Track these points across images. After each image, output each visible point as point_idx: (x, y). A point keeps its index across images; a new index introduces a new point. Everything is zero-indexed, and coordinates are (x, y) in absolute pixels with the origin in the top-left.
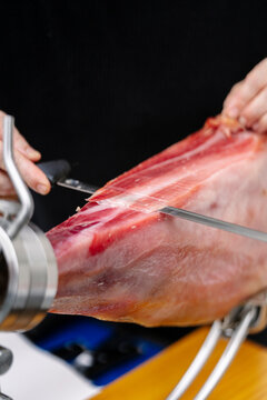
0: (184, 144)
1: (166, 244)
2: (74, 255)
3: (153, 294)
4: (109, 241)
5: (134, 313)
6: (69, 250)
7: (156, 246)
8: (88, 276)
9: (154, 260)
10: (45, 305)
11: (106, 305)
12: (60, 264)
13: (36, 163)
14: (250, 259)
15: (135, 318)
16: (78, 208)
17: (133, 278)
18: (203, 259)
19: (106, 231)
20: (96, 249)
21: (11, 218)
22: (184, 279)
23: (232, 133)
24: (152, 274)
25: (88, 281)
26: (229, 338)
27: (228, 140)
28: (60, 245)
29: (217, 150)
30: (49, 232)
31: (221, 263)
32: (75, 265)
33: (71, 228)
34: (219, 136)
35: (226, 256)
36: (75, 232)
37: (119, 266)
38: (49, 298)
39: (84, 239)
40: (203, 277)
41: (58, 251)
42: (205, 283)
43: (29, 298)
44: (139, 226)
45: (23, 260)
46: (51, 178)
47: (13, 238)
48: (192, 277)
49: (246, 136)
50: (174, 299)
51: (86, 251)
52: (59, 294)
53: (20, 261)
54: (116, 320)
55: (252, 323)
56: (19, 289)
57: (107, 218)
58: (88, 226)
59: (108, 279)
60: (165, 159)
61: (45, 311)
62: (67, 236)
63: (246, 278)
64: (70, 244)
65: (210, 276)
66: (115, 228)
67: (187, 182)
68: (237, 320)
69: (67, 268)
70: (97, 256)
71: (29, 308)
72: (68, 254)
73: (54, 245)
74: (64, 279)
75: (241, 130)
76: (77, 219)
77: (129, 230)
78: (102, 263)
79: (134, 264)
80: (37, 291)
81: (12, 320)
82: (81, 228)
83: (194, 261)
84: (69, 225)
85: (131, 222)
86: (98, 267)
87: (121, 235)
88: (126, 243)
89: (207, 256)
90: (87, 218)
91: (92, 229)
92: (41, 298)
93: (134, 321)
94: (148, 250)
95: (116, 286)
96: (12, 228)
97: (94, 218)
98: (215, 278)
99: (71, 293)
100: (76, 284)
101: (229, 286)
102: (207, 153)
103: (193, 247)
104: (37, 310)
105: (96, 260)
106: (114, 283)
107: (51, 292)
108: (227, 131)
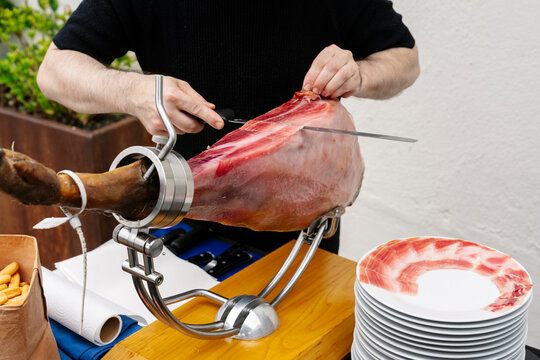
0: (280, 108)
2: (205, 176)
3: (260, 206)
4: (230, 167)
5: (247, 220)
6: (202, 172)
8: (215, 191)
10: (184, 209)
11: (228, 213)
12: (196, 182)
14: (324, 185)
15: (248, 223)
17: (246, 194)
18: (294, 184)
19: (227, 160)
20: (221, 172)
21: (161, 146)
23: (312, 101)
25: (215, 195)
26: (311, 241)
27: (310, 105)
28: (196, 169)
29: (302, 111)
31: (306, 187)
32: (206, 183)
33: (203, 158)
34: (303, 103)
35: (309, 182)
36: (206, 161)
37: (237, 184)
38: (187, 204)
39: (212, 165)
40: (293, 196)
41: (195, 173)
42: (295, 201)
43: (173, 203)
44: (250, 158)
45: (170, 177)
47: (162, 160)
48: (287, 197)
49: (321, 102)
50: (274, 212)
51: (214, 174)
52: (194, 204)
53: (167, 178)
54: (235, 225)
55: (325, 231)
56: (167, 197)
57: (229, 152)
58: (215, 157)
59: (229, 194)
60: (268, 117)
61: (185, 213)
62: (200, 163)
63: (322, 200)
64: (203, 169)
65: (299, 197)
66: (234, 158)
68: (316, 230)
69: (200, 185)
70: (221, 177)
71: (174, 210)
72: (202, 175)
73: (192, 168)
74: (198, 192)
75: (318, 99)
76: (207, 153)
77: (244, 160)
78: (224, 183)
79: (247, 184)
80: (179, 198)
81: (161, 218)
82: (211, 158)
83: (288, 184)
84: (202, 156)
85: (245, 155)
86: (222, 186)
87: (238, 163)
88: (243, 167)
89: (296, 182)
90: (215, 152)
91: (218, 159)
92: (183, 204)
93: (247, 227)
94: (256, 175)
96: (162, 152)
98: (302, 198)
99: (203, 203)
100: (207, 196)
101: (311, 204)
102: (295, 113)
103: (287, 175)
104: (179, 213)
105: (221, 180)
106: (233, 197)
107: (189, 200)
108: (309, 99)
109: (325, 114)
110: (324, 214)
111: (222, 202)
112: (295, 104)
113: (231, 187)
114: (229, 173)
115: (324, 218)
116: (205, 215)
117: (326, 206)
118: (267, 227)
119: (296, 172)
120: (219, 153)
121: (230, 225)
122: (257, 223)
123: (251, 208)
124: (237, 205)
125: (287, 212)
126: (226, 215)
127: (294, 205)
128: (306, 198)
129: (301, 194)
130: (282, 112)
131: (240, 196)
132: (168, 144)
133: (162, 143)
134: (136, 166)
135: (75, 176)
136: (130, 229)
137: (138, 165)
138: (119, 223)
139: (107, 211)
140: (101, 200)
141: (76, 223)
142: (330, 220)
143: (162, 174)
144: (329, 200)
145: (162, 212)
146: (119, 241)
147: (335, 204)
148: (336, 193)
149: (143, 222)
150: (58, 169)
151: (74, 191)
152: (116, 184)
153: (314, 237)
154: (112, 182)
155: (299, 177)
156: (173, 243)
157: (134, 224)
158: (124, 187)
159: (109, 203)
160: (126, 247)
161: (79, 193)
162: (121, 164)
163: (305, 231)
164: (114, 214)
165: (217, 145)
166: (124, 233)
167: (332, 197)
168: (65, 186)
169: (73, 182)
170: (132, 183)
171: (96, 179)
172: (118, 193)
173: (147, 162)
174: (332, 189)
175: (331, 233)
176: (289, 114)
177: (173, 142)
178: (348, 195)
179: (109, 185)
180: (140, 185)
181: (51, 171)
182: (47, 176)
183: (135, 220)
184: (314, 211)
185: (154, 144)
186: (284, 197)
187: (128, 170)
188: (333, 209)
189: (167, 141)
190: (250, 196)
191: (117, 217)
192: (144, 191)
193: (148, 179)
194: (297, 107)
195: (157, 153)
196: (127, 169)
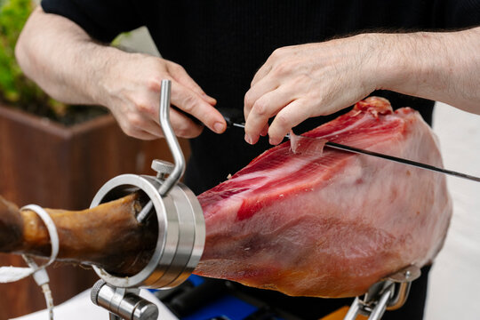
1: (311, 214)
2: (222, 219)
3: (297, 263)
4: (258, 207)
5: (278, 281)
6: (219, 212)
7: (303, 215)
8: (235, 239)
9: (299, 229)
10: (191, 264)
11: (251, 270)
12: (208, 226)
14: (391, 236)
16: (230, 176)
17: (279, 245)
18: (347, 233)
19: (254, 197)
20: (245, 213)
21: (164, 176)
22: (327, 251)
23: (379, 114)
24: (297, 243)
25: (234, 245)
26: (369, 313)
27: (376, 121)
28: (210, 208)
29: (365, 130)
30: (200, 196)
31: (364, 238)
32: (222, 228)
33: (221, 193)
34: (366, 118)
36: (225, 197)
37: (266, 231)
38: (196, 257)
39: (233, 204)
40: (346, 250)
41: (207, 214)
42: (348, 257)
43: (176, 255)
44: (286, 195)
45: (173, 218)
47: (163, 196)
48: (335, 250)
49: (393, 118)
50: (317, 271)
51: (234, 216)
53: (168, 220)
54: (260, 287)
55: (390, 300)
56: (167, 246)
57: (257, 186)
58: (238, 192)
59: (255, 244)
61: (192, 269)
62: (217, 200)
63: (387, 256)
64: (219, 208)
65: (353, 250)
66: (263, 195)
68: (377, 297)
69: (215, 231)
70: (245, 221)
71: (177, 265)
72: (217, 217)
73: (204, 207)
74: (211, 241)
75: (388, 113)
76: (227, 185)
77: (277, 198)
78: (249, 228)
79: (280, 232)
80: (184, 249)
81: (158, 276)
82: (231, 193)
83: (339, 233)
84: (219, 190)
85: (279, 191)
86: (246, 232)
87: (269, 202)
88: (274, 210)
89: (351, 230)
90: (237, 185)
91: (242, 195)
92: (189, 257)
93: (278, 290)
94: (294, 219)
95: (261, 253)
96: (164, 186)
97: (243, 185)
98: (357, 253)
99: (218, 255)
100: (224, 246)
101: (370, 262)
103: (337, 220)
104: (183, 269)
105: (244, 225)
106: (260, 248)
107: (198, 252)
108: (375, 112)
110: (389, 275)
111: (244, 255)
112: (356, 118)
113: (257, 235)
114: (256, 216)
115: (390, 281)
117: (392, 265)
118: (308, 291)
119: (351, 217)
120: (243, 186)
121: (254, 286)
122: (292, 285)
123: (285, 264)
124: (264, 259)
125: (336, 271)
126: (248, 273)
127: (345, 262)
128: (365, 253)
129: (356, 247)
130: (337, 129)
131: (269, 248)
132: (173, 175)
133: (165, 171)
134: (127, 203)
135: (44, 214)
136: (114, 288)
137: (130, 201)
138: (99, 278)
139: (86, 263)
140: (77, 248)
141: (42, 278)
142: (397, 286)
143: (162, 214)
144: (397, 256)
145: (160, 268)
146: (98, 301)
147: (406, 262)
148: (408, 246)
149: (133, 281)
150: (22, 203)
151: (42, 235)
152: (99, 227)
153: (373, 306)
154: (94, 224)
155: (355, 224)
157: (120, 282)
158: (109, 231)
159: (88, 252)
160: (107, 313)
161: (48, 238)
162: (106, 199)
163: (362, 298)
164: (95, 267)
165: (242, 174)
166: (106, 293)
167: (401, 253)
168: (31, 229)
169: (41, 223)
170: (121, 225)
171: (72, 218)
172: (101, 238)
173: (143, 198)
174: (402, 241)
175: (400, 301)
176: (346, 133)
177: (180, 173)
178: (426, 250)
179: (90, 228)
180: (131, 229)
181: (12, 207)
182: (8, 214)
183: (122, 275)
184: (374, 271)
185: (154, 173)
188: (403, 269)
189: (172, 169)
190: (285, 247)
191: (98, 271)
192: (137, 237)
193: (144, 221)
194: (358, 123)
195: (158, 186)
196: (115, 207)
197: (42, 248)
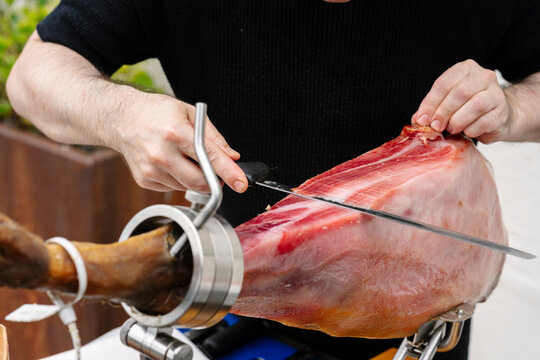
1: (357, 249)
2: (261, 253)
3: (341, 301)
4: (299, 241)
5: (321, 320)
6: (257, 246)
7: (347, 250)
8: (274, 275)
9: (344, 264)
10: (228, 302)
11: (292, 309)
12: (247, 261)
13: (236, 161)
14: (442, 272)
15: (322, 326)
16: (269, 207)
17: (322, 282)
18: (395, 268)
19: (296, 230)
20: (285, 248)
21: (199, 207)
22: (374, 288)
24: (342, 279)
25: (274, 281)
26: (419, 355)
27: (425, 148)
28: (248, 241)
29: (413, 157)
30: (237, 229)
31: (413, 274)
32: (262, 263)
33: (260, 225)
34: (415, 143)
35: (419, 266)
36: (263, 229)
37: (308, 267)
38: (233, 295)
39: (272, 237)
40: (394, 287)
41: (245, 247)
42: (396, 294)
43: (212, 293)
44: (330, 227)
45: (209, 253)
46: (250, 177)
47: (199, 228)
48: (383, 287)
49: (444, 144)
50: (363, 309)
51: (274, 250)
52: (242, 294)
53: (205, 254)
54: (302, 327)
55: (442, 341)
56: (203, 283)
58: (278, 224)
59: (296, 280)
61: (228, 308)
62: (255, 232)
63: (438, 293)
64: (258, 241)
65: (402, 287)
66: (305, 228)
67: (381, 186)
68: (427, 338)
69: (254, 266)
70: (285, 256)
71: (213, 303)
72: (256, 251)
73: (242, 240)
74: (250, 276)
75: (438, 139)
76: (266, 217)
77: (320, 231)
78: (290, 263)
79: (323, 267)
80: (221, 286)
81: (192, 314)
82: (271, 226)
84: (257, 222)
85: (322, 223)
86: (286, 268)
87: (311, 235)
88: (317, 243)
89: (399, 265)
90: (277, 217)
91: (282, 227)
92: (226, 294)
93: (321, 330)
94: (338, 254)
95: (303, 290)
96: (200, 217)
97: (283, 217)
98: (406, 289)
99: (257, 292)
100: (263, 283)
101: (420, 300)
102: (403, 160)
103: (384, 254)
104: (220, 307)
105: (284, 260)
106: (302, 285)
107: (235, 289)
108: (424, 139)
109: (448, 162)
110: (441, 314)
111: (285, 292)
112: (404, 144)
114: (298, 250)
115: (441, 321)
116: (258, 309)
117: (443, 303)
118: (353, 331)
119: (399, 251)
123: (328, 302)
126: (289, 311)
127: (393, 300)
128: (414, 290)
129: (406, 284)
130: (383, 157)
131: (311, 284)
132: (209, 206)
133: (200, 201)
134: (160, 236)
135: (71, 247)
136: (145, 328)
137: (164, 234)
138: (128, 317)
139: (115, 300)
140: (106, 284)
141: (69, 316)
142: (449, 325)
143: (197, 249)
144: (448, 293)
145: (195, 306)
146: (128, 341)
147: (458, 300)
148: (460, 283)
149: (166, 319)
150: (48, 234)
152: (130, 262)
153: (423, 348)
154: (124, 258)
155: (403, 258)
156: (208, 341)
157: (152, 320)
158: (140, 267)
159: (118, 288)
161: (75, 273)
162: (138, 231)
163: (411, 339)
164: (124, 305)
165: (281, 205)
166: (136, 333)
167: (453, 290)
170: (153, 260)
171: (101, 253)
172: (132, 274)
173: (176, 230)
174: (454, 277)
175: (452, 342)
177: (216, 204)
178: (480, 287)
179: (120, 263)
180: (164, 264)
181: (37, 240)
182: (33, 247)
183: (154, 313)
184: (424, 310)
185: (188, 204)
186: (380, 287)
187: (148, 240)
188: (455, 308)
189: (208, 200)
190: (328, 284)
191: (128, 309)
192: (170, 272)
193: (177, 255)
194: (406, 149)
195: (192, 217)
197: (69, 284)
